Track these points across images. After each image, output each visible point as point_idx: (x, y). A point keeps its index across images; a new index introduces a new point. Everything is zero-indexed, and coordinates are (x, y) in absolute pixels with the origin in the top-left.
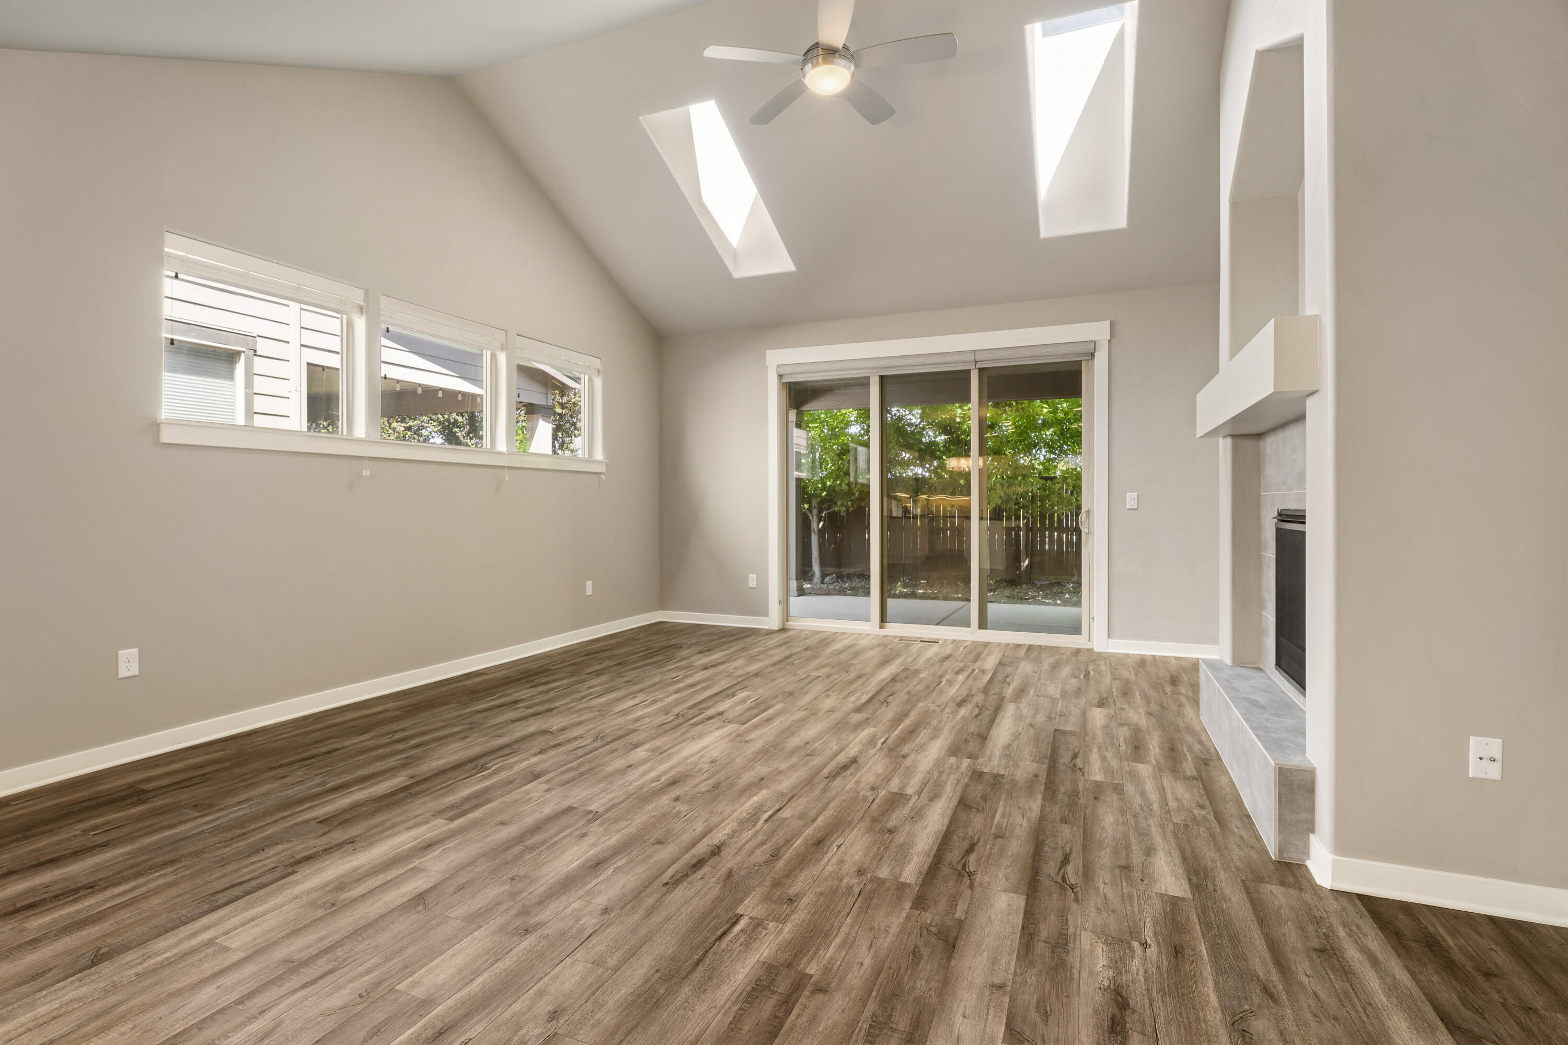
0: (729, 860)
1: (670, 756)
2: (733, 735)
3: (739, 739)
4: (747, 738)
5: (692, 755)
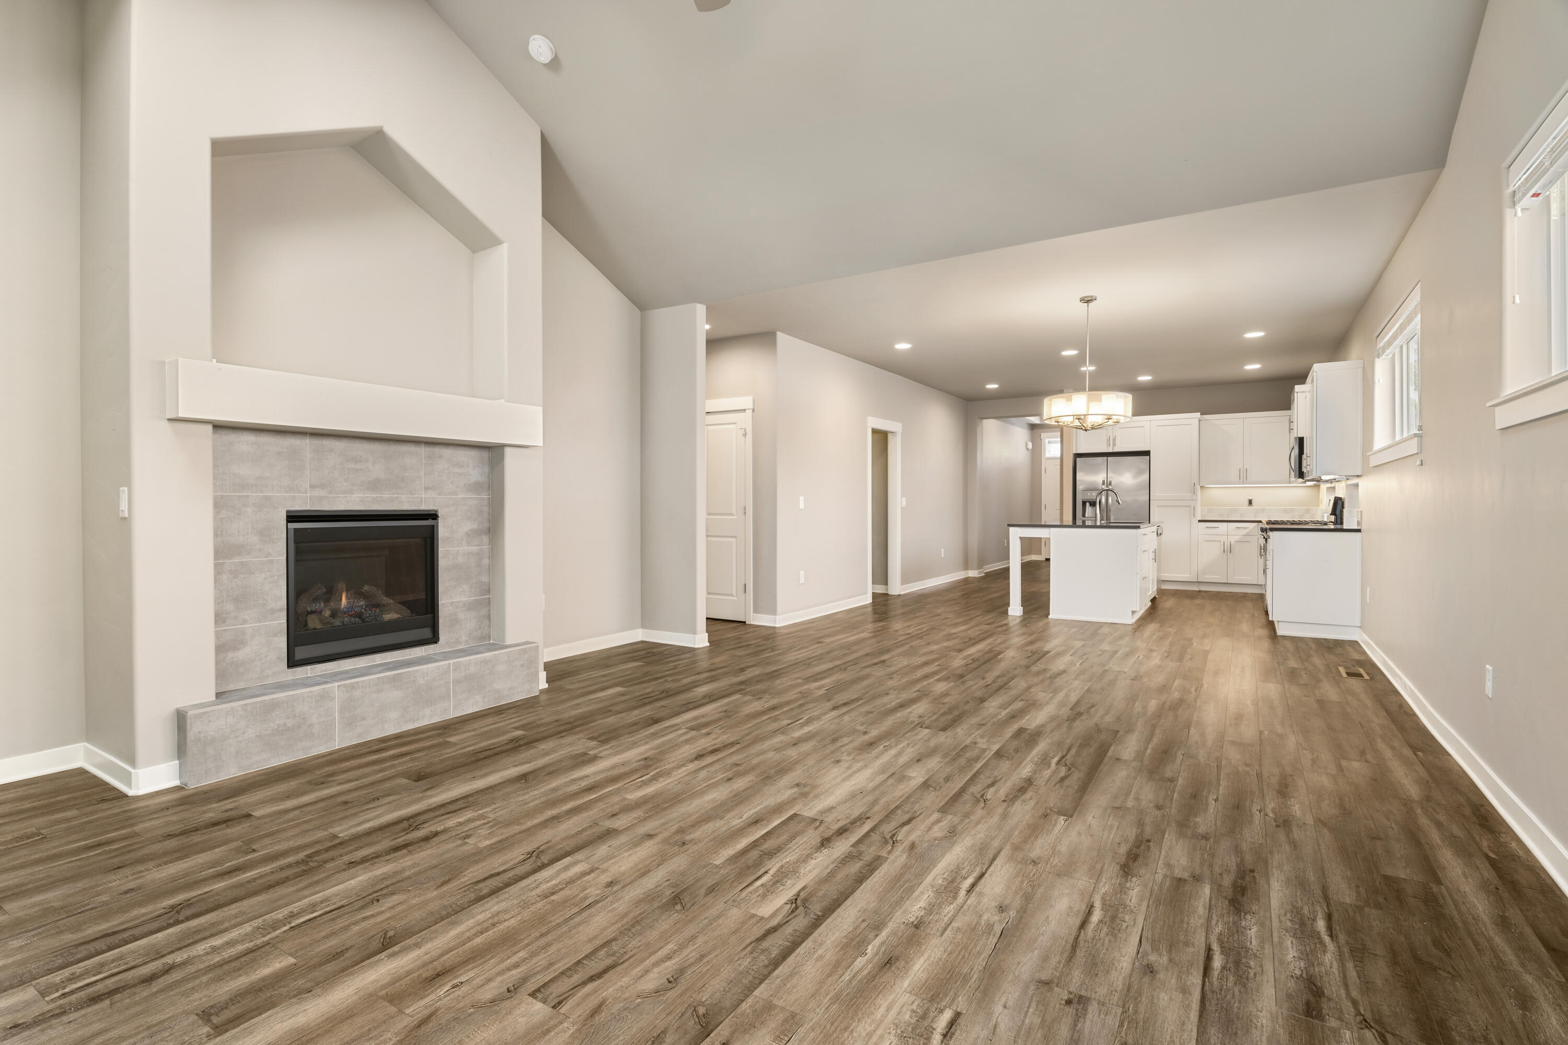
0: (829, 705)
1: (883, 771)
2: (812, 795)
3: (806, 790)
4: (796, 789)
5: (859, 770)
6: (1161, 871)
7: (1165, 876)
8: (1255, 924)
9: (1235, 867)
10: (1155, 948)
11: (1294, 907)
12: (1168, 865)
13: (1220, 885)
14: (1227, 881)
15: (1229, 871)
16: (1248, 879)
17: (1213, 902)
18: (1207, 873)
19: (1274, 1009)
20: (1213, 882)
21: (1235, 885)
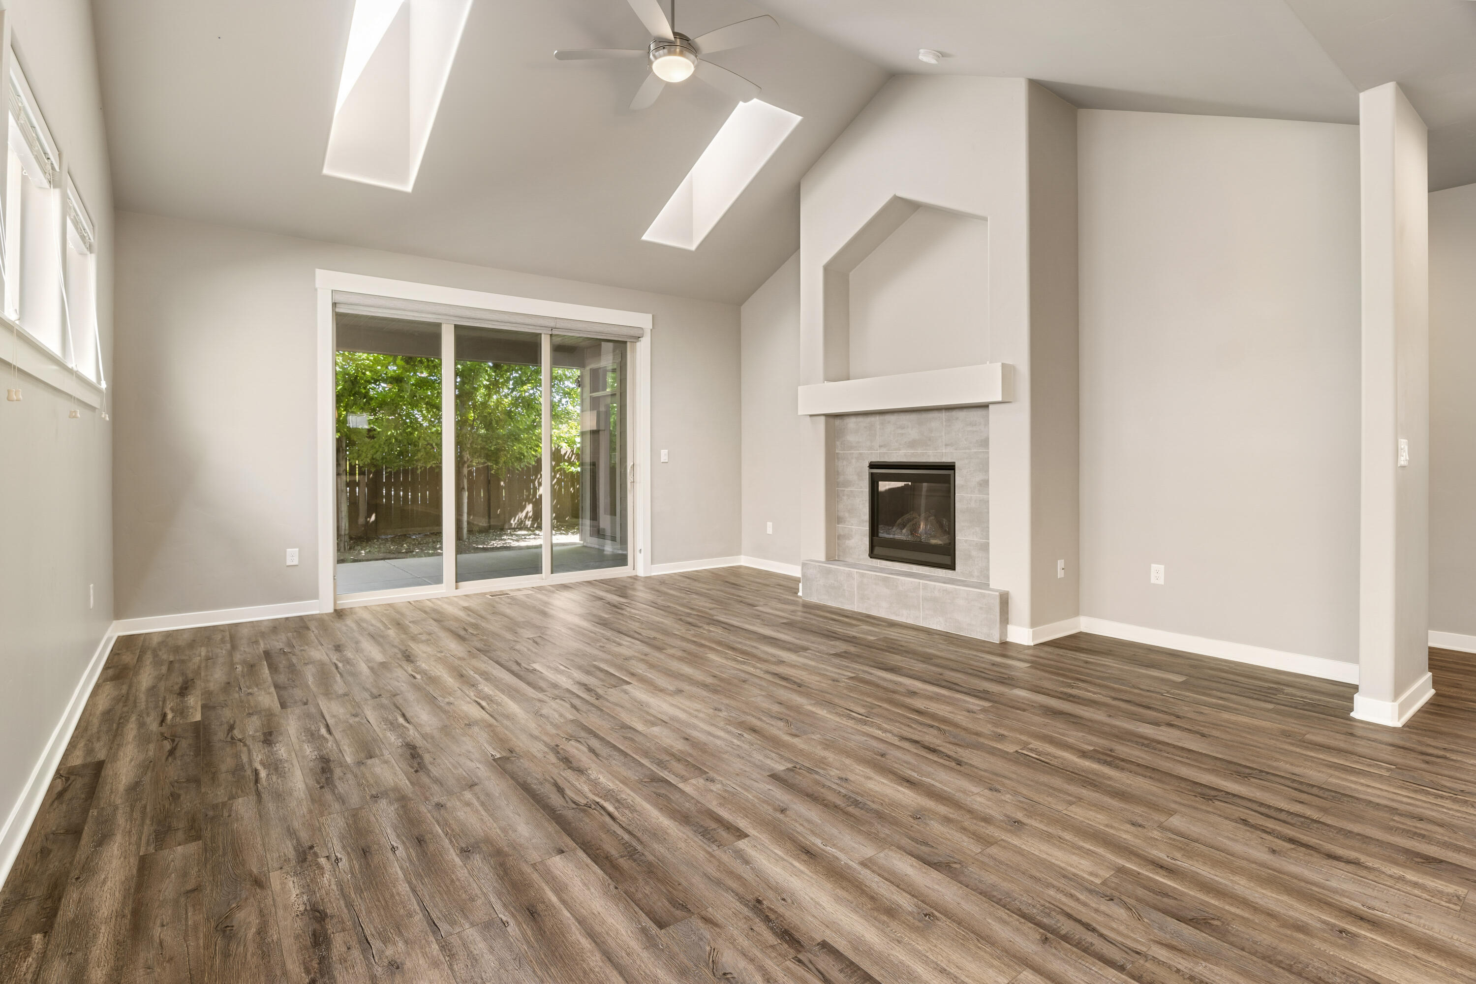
6: (387, 755)
7: (382, 755)
8: (308, 756)
9: (337, 784)
10: (360, 724)
11: (284, 777)
12: (386, 762)
13: (341, 766)
14: (338, 772)
15: (340, 779)
16: (323, 780)
17: (340, 755)
18: (355, 770)
19: (288, 728)
20: (348, 766)
21: (331, 771)
